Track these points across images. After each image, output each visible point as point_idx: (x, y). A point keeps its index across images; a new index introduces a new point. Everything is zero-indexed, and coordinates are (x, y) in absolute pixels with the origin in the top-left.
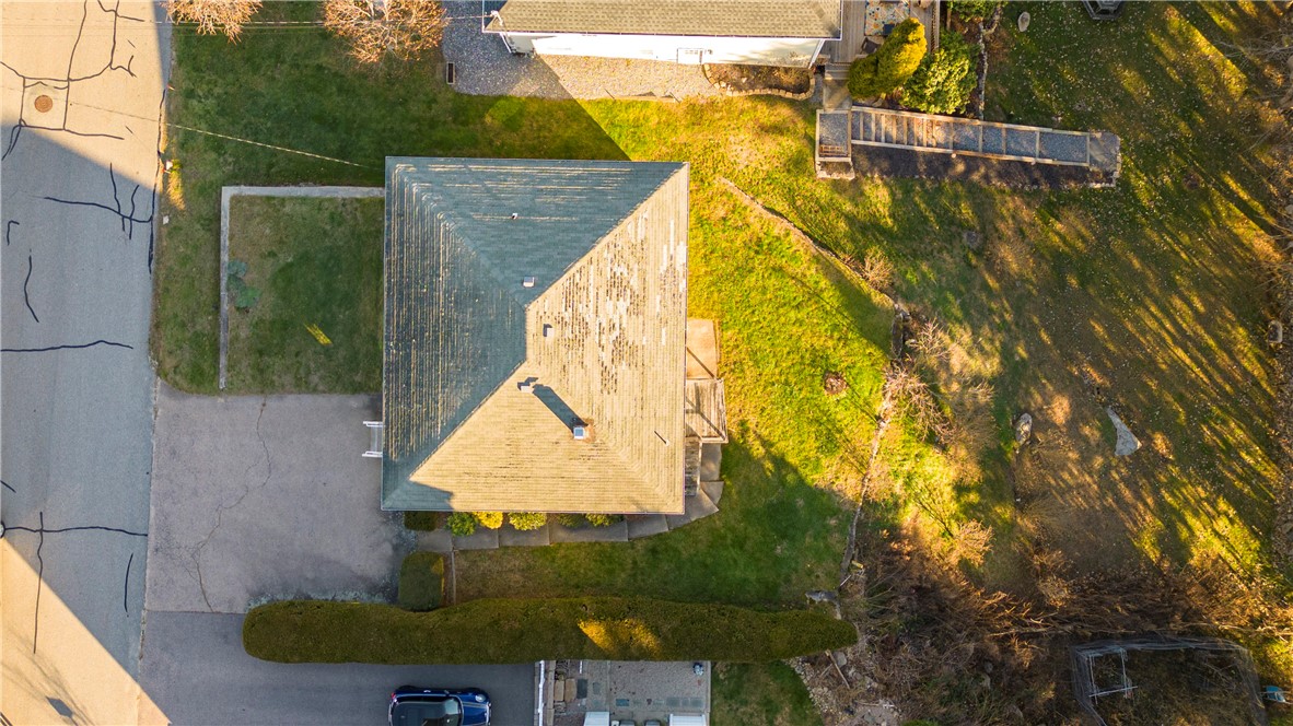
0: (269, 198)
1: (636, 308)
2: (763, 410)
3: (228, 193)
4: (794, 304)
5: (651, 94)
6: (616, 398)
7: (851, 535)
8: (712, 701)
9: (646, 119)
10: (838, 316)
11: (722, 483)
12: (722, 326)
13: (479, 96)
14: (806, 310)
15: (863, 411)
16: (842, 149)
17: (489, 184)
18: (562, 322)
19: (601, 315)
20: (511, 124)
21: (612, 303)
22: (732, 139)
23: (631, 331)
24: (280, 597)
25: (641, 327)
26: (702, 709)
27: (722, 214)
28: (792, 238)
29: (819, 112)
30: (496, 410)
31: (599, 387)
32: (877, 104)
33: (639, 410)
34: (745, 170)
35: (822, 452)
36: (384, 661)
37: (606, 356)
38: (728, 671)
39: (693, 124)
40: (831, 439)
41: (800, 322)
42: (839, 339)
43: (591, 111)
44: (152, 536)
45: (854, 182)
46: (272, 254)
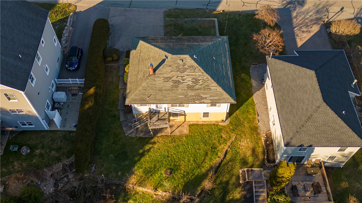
0: (215, 27)
1: (190, 88)
2: (159, 149)
3: (216, 19)
4: (196, 160)
5: (258, 116)
6: (162, 82)
7: (114, 180)
8: (64, 131)
9: (250, 114)
10: (192, 174)
11: (135, 137)
12: (187, 136)
13: (250, 72)
14: (193, 163)
15: (158, 183)
16: (251, 178)
17: (223, 55)
18: (184, 65)
19: (187, 76)
20: (243, 80)
21: (191, 80)
22: (248, 140)
23: (182, 86)
24: (111, 30)
25: (184, 89)
26: (62, 128)
27: (223, 136)
28: (218, 159)
29: (262, 169)
30: (159, 52)
31: (165, 76)
32: (268, 190)
33: (158, 89)
34: (239, 144)
35: (144, 169)
36: (90, 44)
37: (174, 78)
38: (73, 136)
39: (251, 128)
40: (149, 172)
41: (189, 161)
42: (184, 175)
43: (250, 100)
44: (129, 8)
45: (240, 184)
46: (200, 27)
